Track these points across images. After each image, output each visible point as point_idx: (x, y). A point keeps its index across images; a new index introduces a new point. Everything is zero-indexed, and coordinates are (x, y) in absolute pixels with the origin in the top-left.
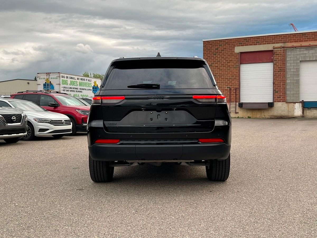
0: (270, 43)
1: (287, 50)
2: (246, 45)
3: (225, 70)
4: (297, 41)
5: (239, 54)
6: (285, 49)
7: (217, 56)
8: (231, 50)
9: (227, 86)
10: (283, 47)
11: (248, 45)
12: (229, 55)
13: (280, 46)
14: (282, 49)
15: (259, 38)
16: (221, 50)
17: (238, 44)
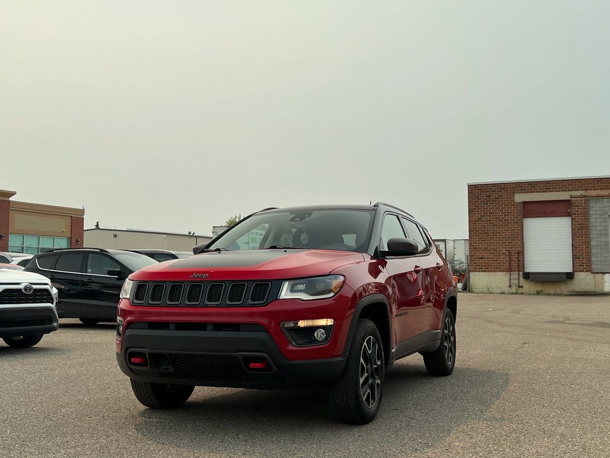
0: (565, 191)
1: (590, 200)
2: (531, 192)
3: (500, 225)
4: (604, 189)
5: (522, 204)
6: (588, 198)
7: (488, 206)
8: (509, 198)
9: (504, 248)
10: (584, 196)
11: (534, 192)
12: (507, 205)
13: (580, 195)
14: (583, 199)
15: (550, 183)
16: (495, 198)
17: (519, 190)
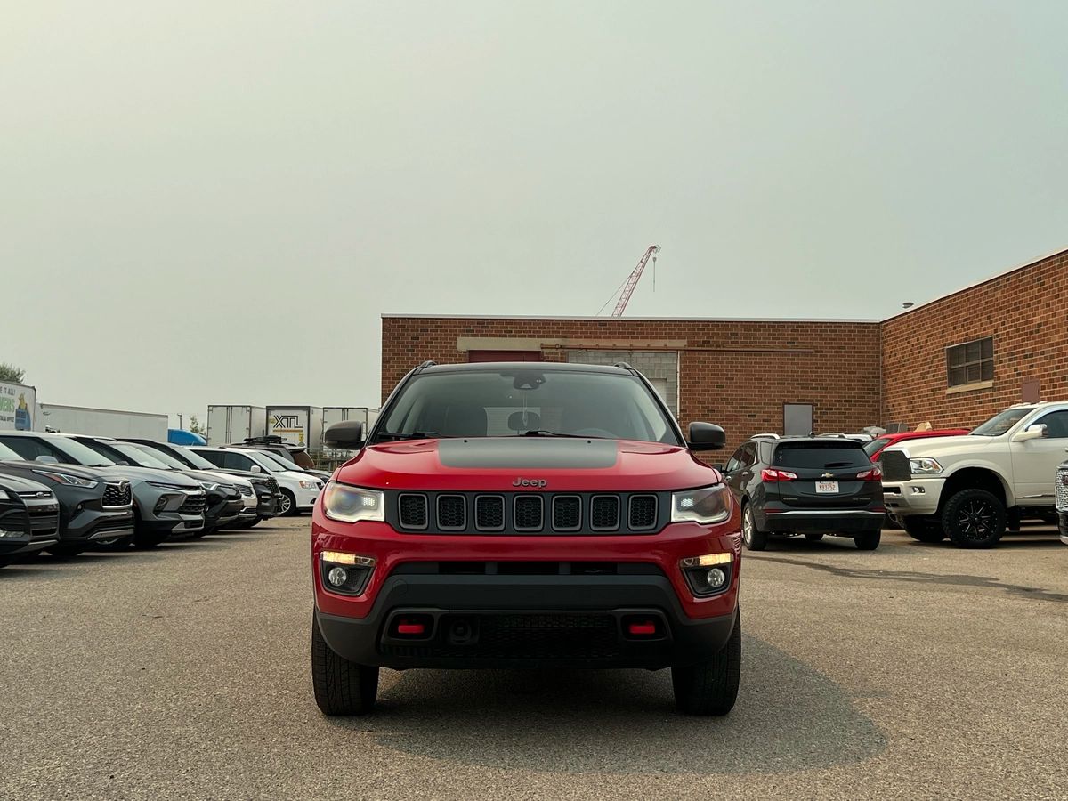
0: (534, 336)
1: (570, 354)
2: (482, 336)
4: (590, 337)
5: (468, 354)
6: (566, 350)
7: (415, 355)
8: (448, 343)
10: (561, 347)
11: (487, 336)
12: (444, 355)
13: (555, 344)
14: (559, 350)
15: (512, 324)
16: (426, 343)
17: (464, 331)
